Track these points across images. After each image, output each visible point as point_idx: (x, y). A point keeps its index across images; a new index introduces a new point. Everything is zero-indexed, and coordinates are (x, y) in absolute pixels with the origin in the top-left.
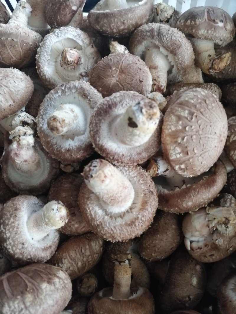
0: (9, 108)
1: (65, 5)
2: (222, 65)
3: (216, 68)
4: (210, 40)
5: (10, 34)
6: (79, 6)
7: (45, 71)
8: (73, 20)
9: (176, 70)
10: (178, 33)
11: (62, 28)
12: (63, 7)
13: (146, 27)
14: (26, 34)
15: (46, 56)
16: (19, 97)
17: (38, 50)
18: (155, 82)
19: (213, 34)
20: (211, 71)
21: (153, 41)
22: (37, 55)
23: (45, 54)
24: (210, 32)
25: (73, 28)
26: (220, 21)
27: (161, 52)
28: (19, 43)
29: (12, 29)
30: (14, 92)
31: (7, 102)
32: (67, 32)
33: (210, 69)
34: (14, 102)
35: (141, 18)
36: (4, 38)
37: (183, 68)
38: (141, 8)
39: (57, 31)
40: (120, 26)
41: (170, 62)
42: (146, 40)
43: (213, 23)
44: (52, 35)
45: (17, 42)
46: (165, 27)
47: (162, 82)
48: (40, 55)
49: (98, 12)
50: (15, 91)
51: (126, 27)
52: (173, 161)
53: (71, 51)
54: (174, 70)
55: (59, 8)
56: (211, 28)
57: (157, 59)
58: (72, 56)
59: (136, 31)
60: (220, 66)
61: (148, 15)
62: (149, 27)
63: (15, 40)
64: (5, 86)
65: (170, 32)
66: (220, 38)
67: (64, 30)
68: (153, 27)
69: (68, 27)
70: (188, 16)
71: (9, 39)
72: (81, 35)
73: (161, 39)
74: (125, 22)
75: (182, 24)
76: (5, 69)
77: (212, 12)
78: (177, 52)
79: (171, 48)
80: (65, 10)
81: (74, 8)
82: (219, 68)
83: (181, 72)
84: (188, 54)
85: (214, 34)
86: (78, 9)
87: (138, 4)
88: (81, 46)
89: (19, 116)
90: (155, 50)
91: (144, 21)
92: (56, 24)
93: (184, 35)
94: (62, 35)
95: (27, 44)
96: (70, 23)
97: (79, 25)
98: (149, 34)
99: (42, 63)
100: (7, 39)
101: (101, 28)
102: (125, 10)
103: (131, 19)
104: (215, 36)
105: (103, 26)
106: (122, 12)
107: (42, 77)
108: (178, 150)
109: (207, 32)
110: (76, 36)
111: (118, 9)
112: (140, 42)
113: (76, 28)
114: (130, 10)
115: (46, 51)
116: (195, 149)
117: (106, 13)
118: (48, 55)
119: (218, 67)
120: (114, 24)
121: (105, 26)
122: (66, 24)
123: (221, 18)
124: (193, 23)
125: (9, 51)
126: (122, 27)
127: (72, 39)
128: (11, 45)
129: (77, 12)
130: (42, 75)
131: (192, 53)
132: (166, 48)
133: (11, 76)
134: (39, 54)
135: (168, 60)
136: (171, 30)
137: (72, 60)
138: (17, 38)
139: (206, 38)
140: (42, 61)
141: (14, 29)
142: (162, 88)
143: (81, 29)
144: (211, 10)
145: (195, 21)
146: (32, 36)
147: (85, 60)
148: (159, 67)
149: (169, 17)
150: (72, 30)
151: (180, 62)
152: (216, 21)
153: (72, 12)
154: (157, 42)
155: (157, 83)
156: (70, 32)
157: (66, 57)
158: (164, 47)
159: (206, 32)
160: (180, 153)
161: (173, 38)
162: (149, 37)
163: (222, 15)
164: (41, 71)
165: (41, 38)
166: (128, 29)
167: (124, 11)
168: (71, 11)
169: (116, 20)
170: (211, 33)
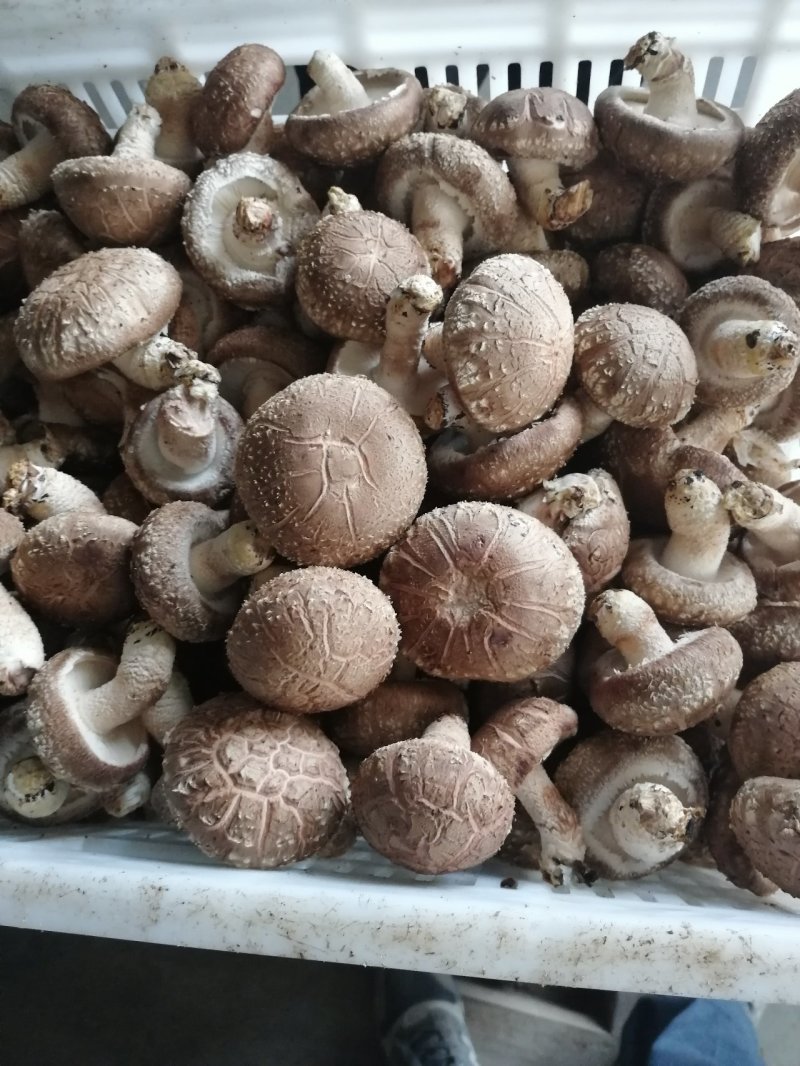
0: (141, 325)
1: (235, 108)
2: (575, 208)
3: (562, 215)
4: (543, 157)
5: (126, 178)
6: (265, 107)
7: (203, 249)
8: (253, 137)
9: (481, 226)
10: (472, 150)
11: (232, 157)
12: (230, 113)
13: (406, 142)
14: (159, 175)
15: (204, 218)
16: (157, 302)
17: (187, 206)
18: (436, 254)
19: (545, 147)
20: (554, 222)
21: (424, 169)
22: (184, 218)
23: (202, 214)
24: (538, 142)
25: (255, 154)
26: (557, 119)
27: (442, 192)
28: (145, 196)
29: (129, 166)
30: (149, 293)
31: (137, 314)
32: (242, 164)
33: (552, 218)
34: (149, 313)
35: (395, 124)
36: (116, 186)
37: (493, 222)
38: (394, 105)
39: (222, 163)
40: (355, 144)
41: (466, 211)
42: (410, 168)
43: (542, 125)
44: (212, 174)
45: (141, 192)
46: (445, 139)
47: (450, 254)
48: (191, 216)
49: (306, 117)
50: (150, 291)
51: (366, 145)
52: (465, 393)
53: (256, 204)
54: (477, 225)
55: (224, 116)
56: (539, 135)
57: (437, 206)
58: (259, 214)
59: (387, 152)
60: (570, 211)
61: (411, 116)
62: (413, 142)
63: (138, 189)
64: (130, 281)
65: (455, 150)
66: (562, 153)
67: (237, 160)
68: (421, 141)
69: (244, 155)
70: (493, 113)
71: (126, 187)
72: (272, 168)
73: (439, 165)
74: (363, 134)
75: (483, 130)
76: (123, 250)
77: (540, 101)
78: (474, 188)
79: (462, 181)
80: (237, 119)
81: (255, 113)
82: (570, 215)
83: (492, 230)
84: (497, 190)
85: (549, 146)
86: (263, 113)
87: (389, 96)
88: (274, 192)
89: (158, 345)
90: (430, 188)
91: (404, 129)
92: (218, 148)
93: (486, 153)
94: (234, 172)
95: (163, 195)
96: (249, 145)
97: (266, 145)
98: (413, 156)
99: (195, 233)
100: (121, 188)
101: (315, 149)
102: (361, 111)
103: (375, 128)
104: (551, 150)
105: (317, 146)
106: (354, 116)
107: (198, 261)
108: (472, 368)
109: (533, 143)
110: (262, 172)
111: (347, 111)
112: (398, 175)
113: (262, 153)
114: (372, 109)
115: (203, 207)
116: (503, 366)
117: (323, 119)
118: (206, 215)
119: (566, 213)
120: (340, 142)
121: (322, 147)
122: (238, 147)
123: (560, 112)
124: (502, 125)
125: (126, 213)
126: (358, 146)
127: (255, 179)
128: (130, 201)
129: (263, 121)
130: (197, 258)
131: (508, 189)
132: (453, 182)
133: (138, 262)
134: (189, 214)
135: (459, 206)
136: (457, 146)
137: (259, 221)
138: (140, 185)
139: (534, 156)
140: (195, 228)
141: (133, 166)
142: (452, 266)
143: (273, 155)
144: (537, 96)
145: (506, 123)
146: (172, 177)
147: (286, 221)
148: (441, 222)
149: (456, 117)
150: (253, 159)
151: (485, 208)
152: (548, 118)
153: (251, 122)
154: (431, 173)
155: (440, 257)
156: (251, 164)
157: (246, 216)
158: (448, 180)
159: (530, 142)
160: (475, 375)
161: (462, 161)
162: (414, 162)
163: (561, 105)
164: (196, 251)
165: (188, 180)
166: (372, 147)
167: (358, 115)
168: (249, 121)
169: (344, 132)
170: (541, 144)
